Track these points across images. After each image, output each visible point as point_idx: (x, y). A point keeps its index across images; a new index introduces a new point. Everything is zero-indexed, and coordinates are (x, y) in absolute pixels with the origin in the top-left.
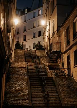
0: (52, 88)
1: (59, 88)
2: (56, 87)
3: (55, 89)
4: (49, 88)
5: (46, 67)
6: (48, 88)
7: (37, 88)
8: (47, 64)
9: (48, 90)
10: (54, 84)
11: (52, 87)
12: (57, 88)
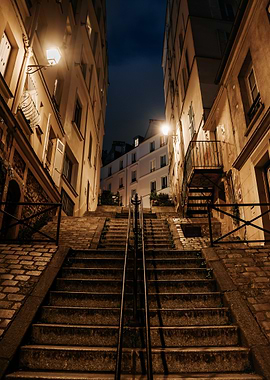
0: (197, 314)
1: (252, 312)
2: (224, 303)
3: (219, 323)
4: (181, 314)
5: (172, 228)
6: (170, 314)
7: (90, 313)
8: (176, 220)
9: (170, 333)
10: (214, 285)
11: (201, 305)
12: (240, 312)
